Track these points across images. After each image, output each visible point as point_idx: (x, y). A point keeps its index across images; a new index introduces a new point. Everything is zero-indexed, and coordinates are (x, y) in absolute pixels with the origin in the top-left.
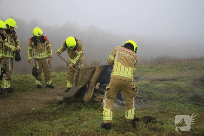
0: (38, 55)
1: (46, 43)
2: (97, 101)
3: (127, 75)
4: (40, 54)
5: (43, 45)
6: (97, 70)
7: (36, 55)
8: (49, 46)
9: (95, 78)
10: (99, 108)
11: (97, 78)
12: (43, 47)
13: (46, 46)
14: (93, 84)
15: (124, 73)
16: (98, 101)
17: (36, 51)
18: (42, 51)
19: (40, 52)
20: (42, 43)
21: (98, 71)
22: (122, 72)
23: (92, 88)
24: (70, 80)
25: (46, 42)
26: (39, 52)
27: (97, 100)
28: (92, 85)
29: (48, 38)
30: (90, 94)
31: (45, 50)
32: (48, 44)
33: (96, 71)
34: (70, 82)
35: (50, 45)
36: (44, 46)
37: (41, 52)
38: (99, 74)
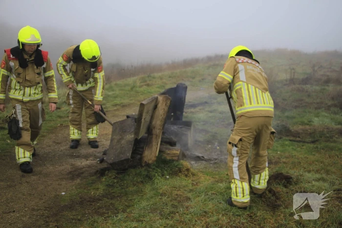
0: (22, 92)
1: (44, 68)
2: (170, 160)
3: (258, 105)
4: (27, 90)
5: (37, 71)
6: (161, 102)
7: (16, 90)
8: (50, 75)
9: (161, 118)
10: (180, 172)
11: (165, 116)
12: (37, 76)
13: (42, 74)
14: (159, 129)
15: (258, 103)
16: (171, 158)
17: (19, 82)
18: (32, 84)
19: (28, 87)
20: (35, 67)
21: (164, 105)
22: (261, 103)
23: (158, 137)
24: (77, 125)
25: (45, 66)
26: (24, 87)
27: (168, 158)
28: (158, 131)
29: (49, 56)
30: (157, 148)
31: (39, 83)
32: (50, 70)
33: (159, 105)
34: (76, 129)
35: (52, 73)
36: (39, 74)
37: (30, 87)
38: (166, 109)
